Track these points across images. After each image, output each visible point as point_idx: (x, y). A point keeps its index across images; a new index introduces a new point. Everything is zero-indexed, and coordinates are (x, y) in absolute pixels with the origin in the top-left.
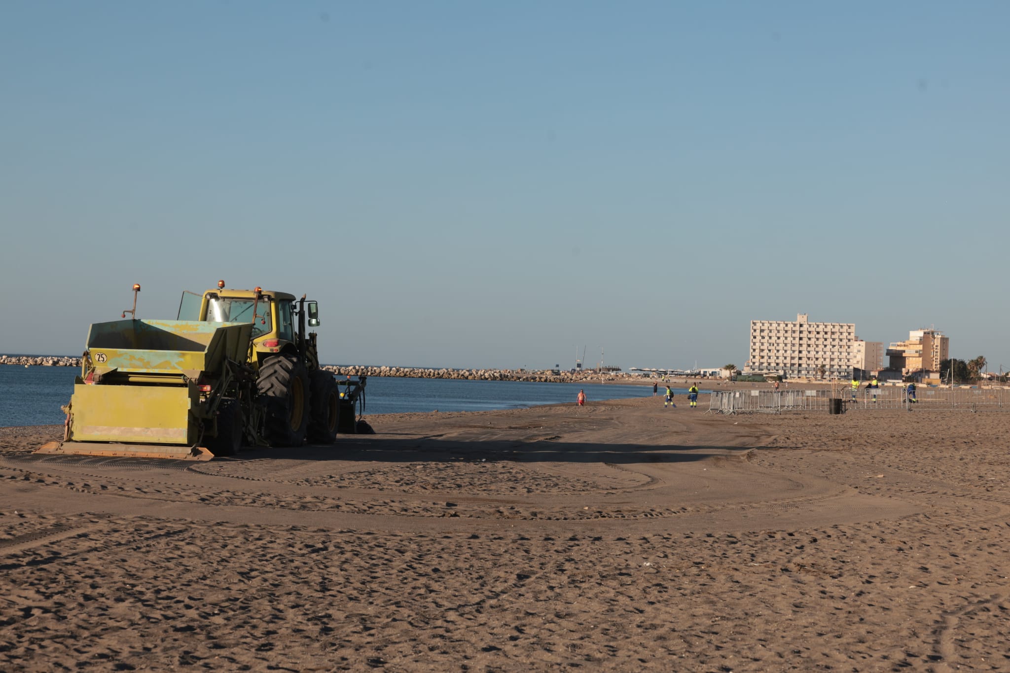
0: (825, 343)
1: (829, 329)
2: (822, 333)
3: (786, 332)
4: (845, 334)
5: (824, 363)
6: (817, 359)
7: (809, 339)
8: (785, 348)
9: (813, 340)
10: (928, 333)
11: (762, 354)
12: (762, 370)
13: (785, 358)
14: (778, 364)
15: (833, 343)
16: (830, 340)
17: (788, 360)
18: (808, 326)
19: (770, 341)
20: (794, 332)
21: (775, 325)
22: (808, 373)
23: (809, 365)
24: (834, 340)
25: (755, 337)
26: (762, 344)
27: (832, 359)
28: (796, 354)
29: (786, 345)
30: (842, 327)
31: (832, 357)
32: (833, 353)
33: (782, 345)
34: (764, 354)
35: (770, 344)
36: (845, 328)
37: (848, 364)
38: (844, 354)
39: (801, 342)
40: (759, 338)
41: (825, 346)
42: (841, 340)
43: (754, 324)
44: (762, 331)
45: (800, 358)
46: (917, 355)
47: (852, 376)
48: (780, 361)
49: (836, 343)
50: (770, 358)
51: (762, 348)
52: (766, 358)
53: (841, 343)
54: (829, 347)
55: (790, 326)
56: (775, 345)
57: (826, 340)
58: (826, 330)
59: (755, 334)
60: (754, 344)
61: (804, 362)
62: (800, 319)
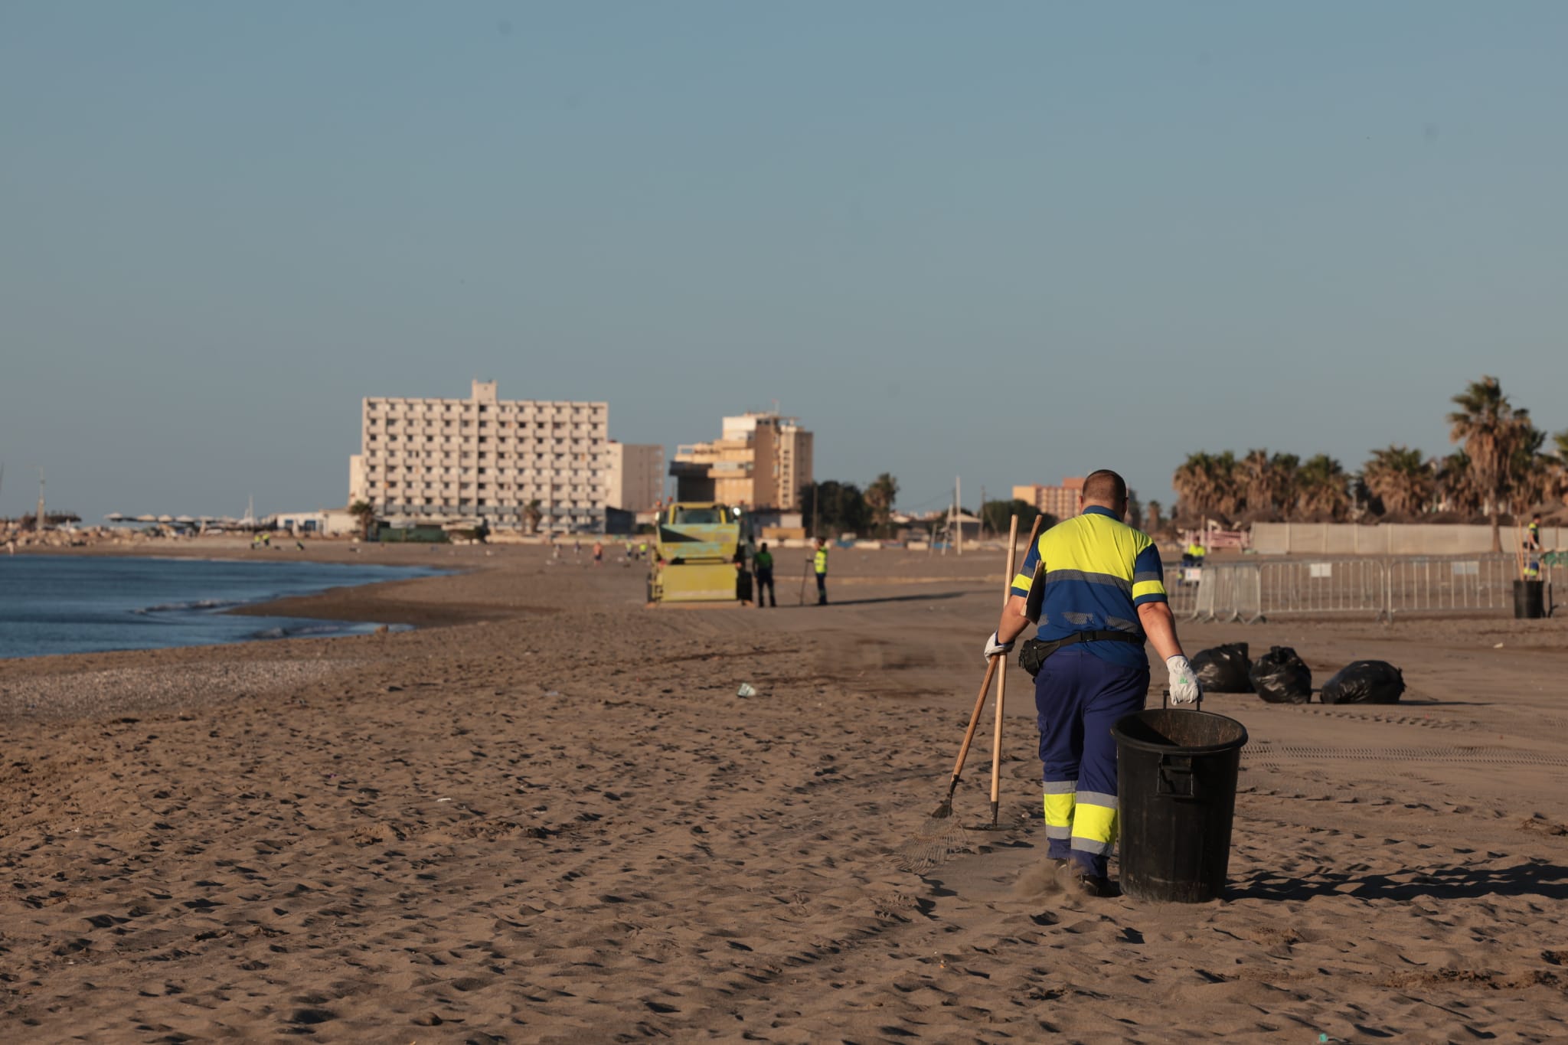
0: (540, 448)
1: (548, 414)
2: (531, 427)
3: (448, 423)
4: (585, 428)
5: (538, 496)
6: (521, 486)
7: (502, 439)
8: (447, 462)
9: (511, 442)
10: (767, 422)
11: (391, 477)
12: (392, 514)
13: (447, 485)
14: (429, 500)
15: (559, 449)
16: (549, 443)
17: (453, 491)
18: (498, 410)
19: (410, 446)
20: (466, 423)
21: (420, 409)
22: (501, 518)
23: (501, 501)
24: (559, 441)
25: (373, 438)
26: (392, 453)
27: (556, 487)
28: (472, 476)
29: (447, 454)
30: (577, 410)
31: (557, 481)
32: (558, 471)
33: (437, 456)
34: (399, 475)
35: (410, 453)
36: (586, 413)
37: (593, 496)
38: (584, 474)
39: (483, 447)
40: (382, 439)
41: (540, 455)
42: (576, 441)
43: (372, 406)
44: (390, 422)
45: (481, 486)
46: (742, 473)
47: (602, 527)
48: (435, 491)
49: (564, 447)
50: (409, 485)
51: (392, 462)
52: (401, 485)
53: (576, 449)
54: (548, 458)
55: (457, 410)
56: (423, 455)
57: (540, 441)
58: (540, 418)
59: (373, 430)
60: (373, 453)
61: (490, 494)
62: (480, 393)
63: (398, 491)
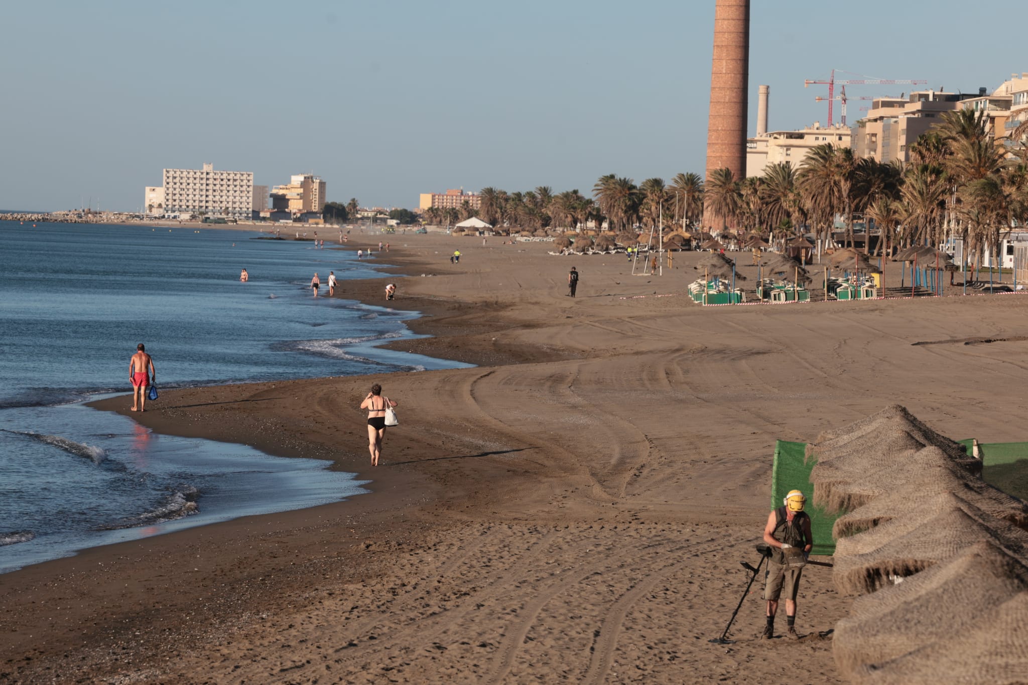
0: (228, 189)
1: (231, 177)
2: (225, 181)
3: (195, 179)
4: (245, 181)
5: (228, 206)
6: (221, 202)
7: (215, 185)
8: (194, 193)
9: (218, 186)
10: (308, 178)
11: (174, 198)
12: (174, 211)
13: (194, 201)
14: (188, 207)
15: (235, 189)
16: (232, 187)
17: (197, 203)
18: (213, 174)
19: (181, 187)
20: (202, 179)
22: (214, 214)
23: (214, 207)
25: (168, 183)
26: (175, 189)
27: (234, 203)
28: (204, 198)
30: (242, 175)
31: (234, 200)
32: (235, 197)
33: (191, 190)
34: (177, 197)
35: (181, 189)
36: (245, 176)
37: (247, 206)
38: (244, 198)
39: (208, 188)
40: (171, 184)
41: (228, 191)
42: (241, 186)
43: (168, 172)
44: (175, 178)
45: (207, 202)
46: (299, 197)
47: (250, 218)
48: (190, 204)
49: (237, 188)
50: (181, 201)
51: (174, 192)
52: (178, 201)
53: (241, 189)
54: (231, 192)
55: (198, 174)
56: (186, 190)
57: (229, 186)
58: (228, 178)
59: (168, 180)
60: (168, 189)
61: (210, 204)
62: (206, 168)
63: (176, 203)
